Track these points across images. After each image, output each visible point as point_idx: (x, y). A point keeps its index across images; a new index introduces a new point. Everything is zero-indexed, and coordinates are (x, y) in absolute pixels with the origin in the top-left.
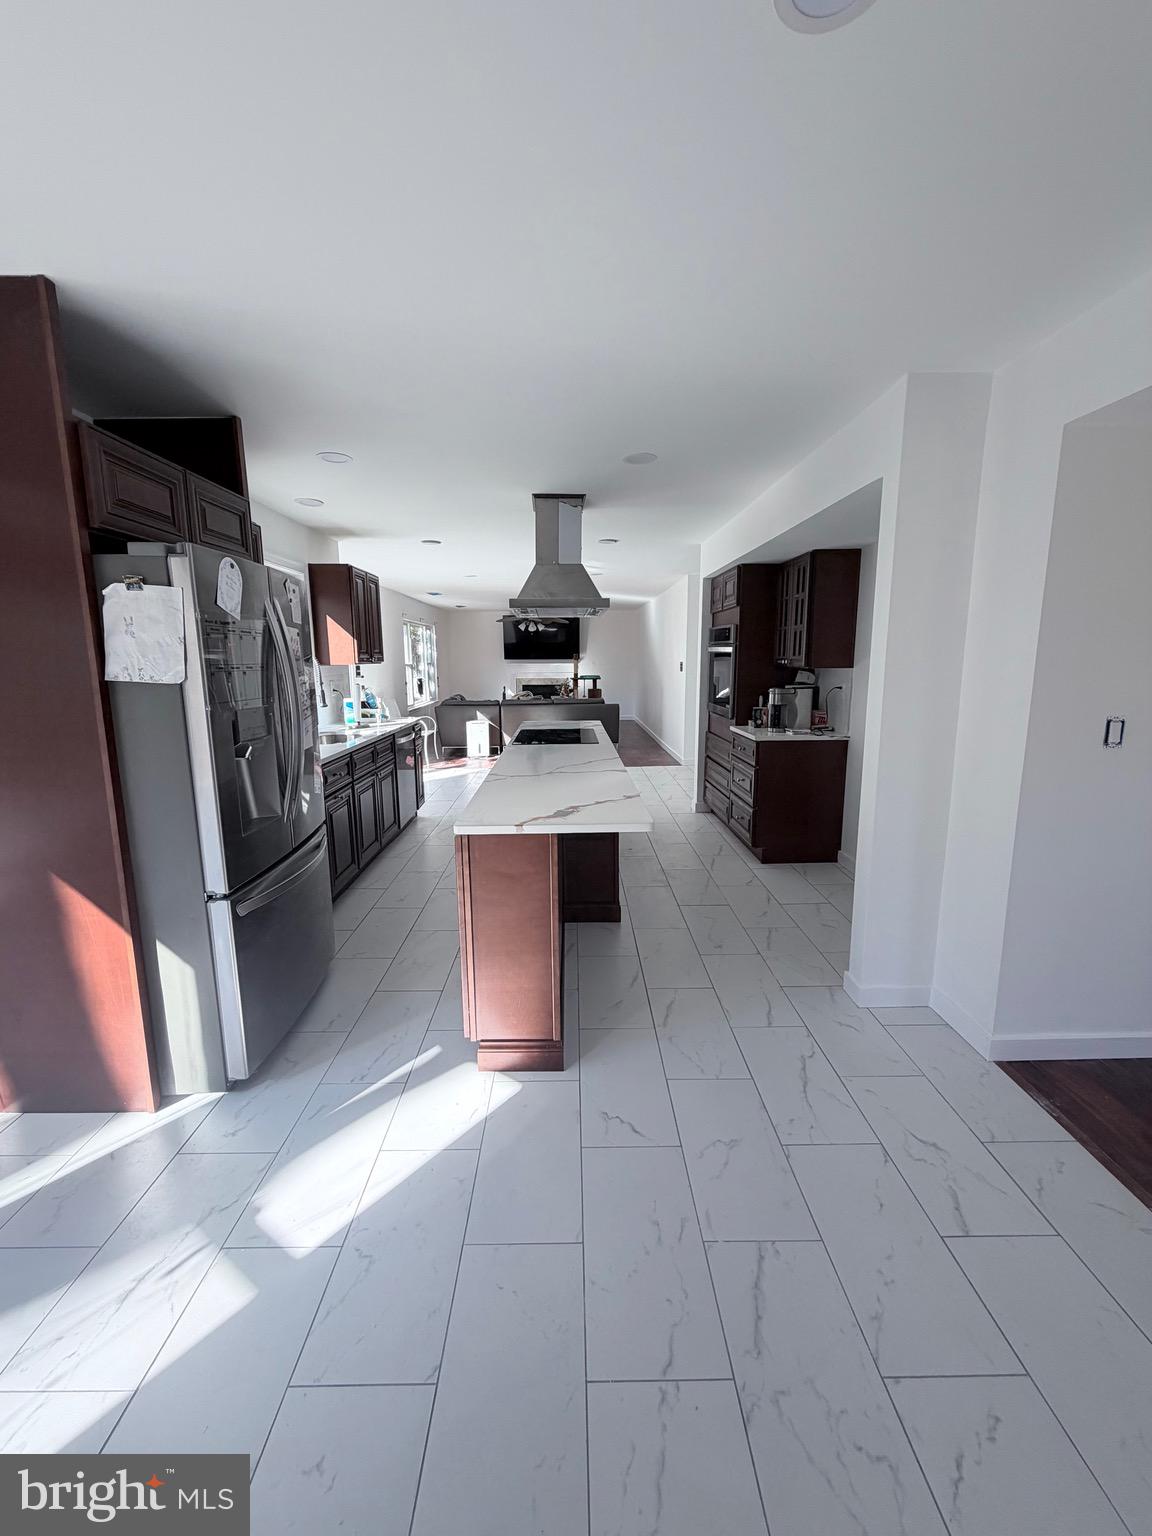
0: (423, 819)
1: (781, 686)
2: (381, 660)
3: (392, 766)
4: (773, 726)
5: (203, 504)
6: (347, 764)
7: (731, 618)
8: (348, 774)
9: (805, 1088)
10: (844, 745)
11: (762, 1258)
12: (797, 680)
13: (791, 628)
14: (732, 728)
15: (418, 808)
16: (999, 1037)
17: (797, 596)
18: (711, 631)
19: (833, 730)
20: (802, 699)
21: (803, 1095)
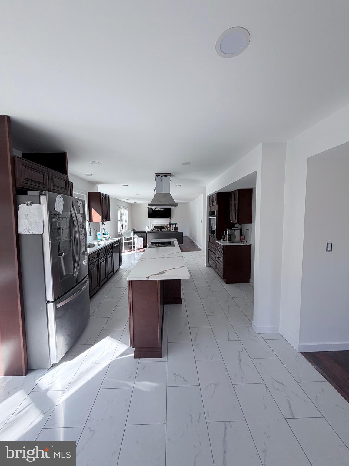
0: (121, 269)
1: (231, 229)
2: (109, 220)
3: (112, 253)
4: (228, 241)
5: (53, 178)
6: (97, 254)
7: (215, 208)
8: (97, 257)
9: (240, 363)
10: (250, 247)
11: (226, 428)
12: (235, 227)
13: (233, 212)
14: (216, 241)
15: (120, 266)
16: (301, 344)
17: (234, 202)
18: (209, 212)
19: (246, 242)
20: (237, 233)
21: (239, 366)
